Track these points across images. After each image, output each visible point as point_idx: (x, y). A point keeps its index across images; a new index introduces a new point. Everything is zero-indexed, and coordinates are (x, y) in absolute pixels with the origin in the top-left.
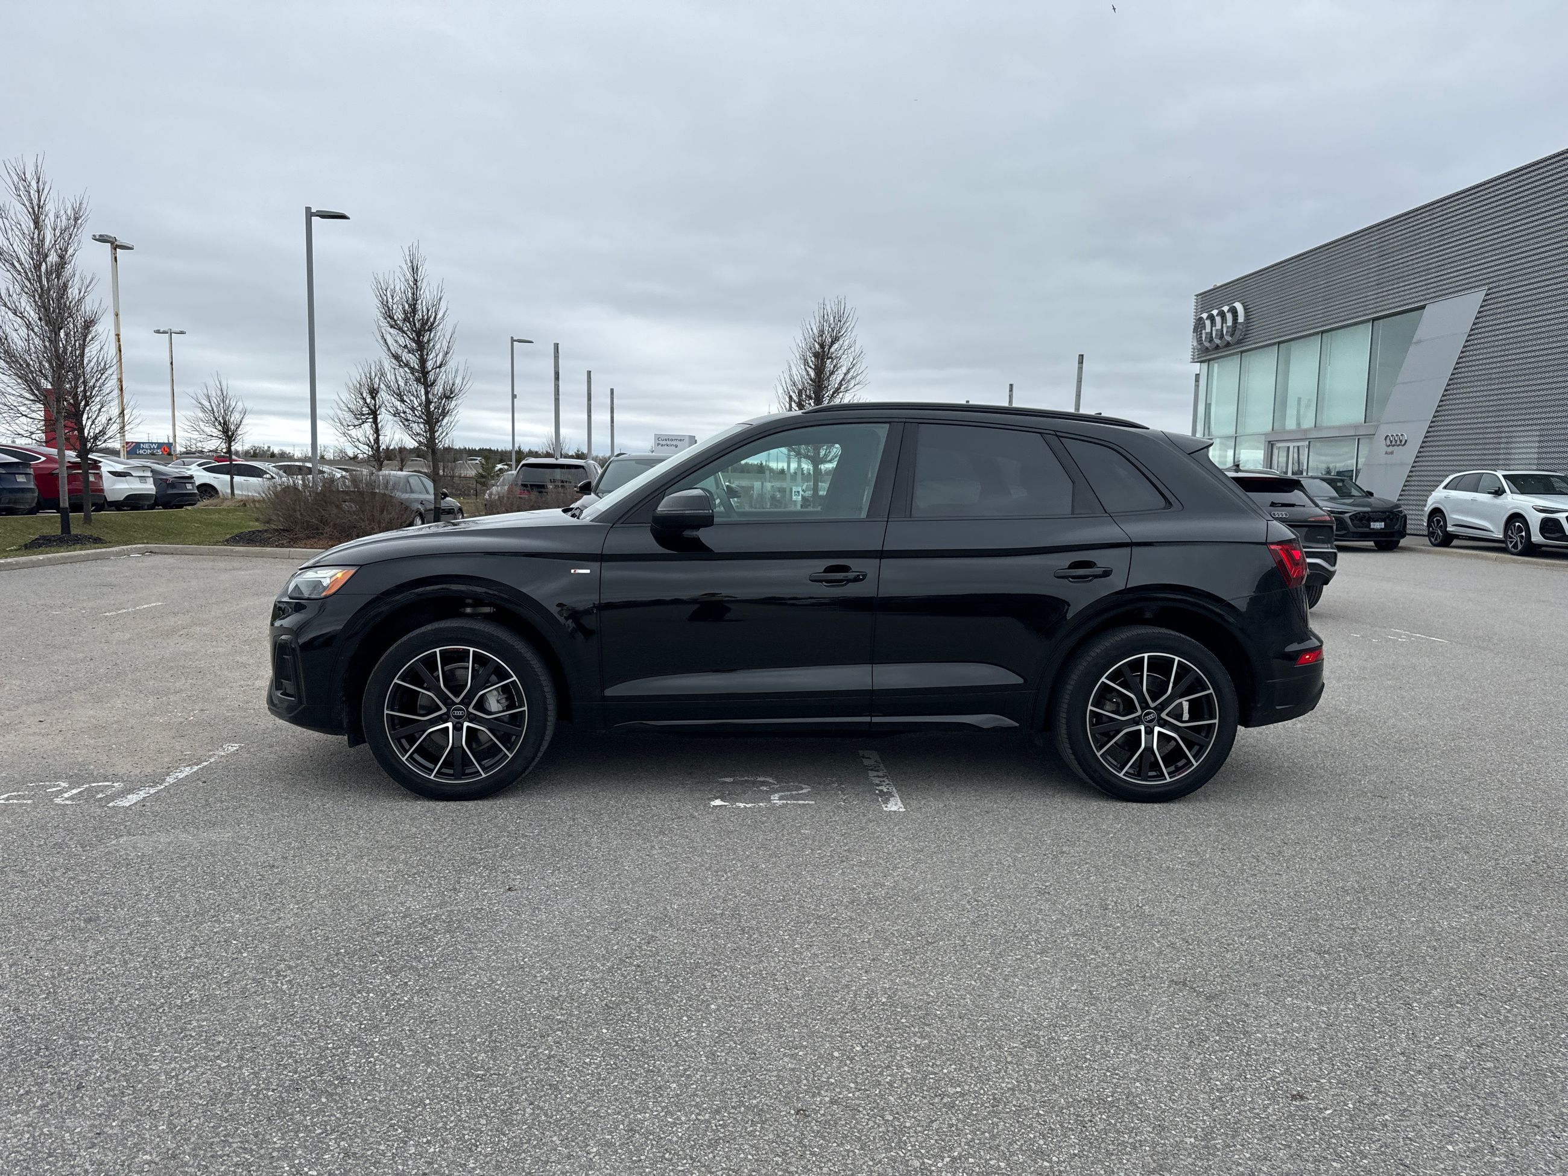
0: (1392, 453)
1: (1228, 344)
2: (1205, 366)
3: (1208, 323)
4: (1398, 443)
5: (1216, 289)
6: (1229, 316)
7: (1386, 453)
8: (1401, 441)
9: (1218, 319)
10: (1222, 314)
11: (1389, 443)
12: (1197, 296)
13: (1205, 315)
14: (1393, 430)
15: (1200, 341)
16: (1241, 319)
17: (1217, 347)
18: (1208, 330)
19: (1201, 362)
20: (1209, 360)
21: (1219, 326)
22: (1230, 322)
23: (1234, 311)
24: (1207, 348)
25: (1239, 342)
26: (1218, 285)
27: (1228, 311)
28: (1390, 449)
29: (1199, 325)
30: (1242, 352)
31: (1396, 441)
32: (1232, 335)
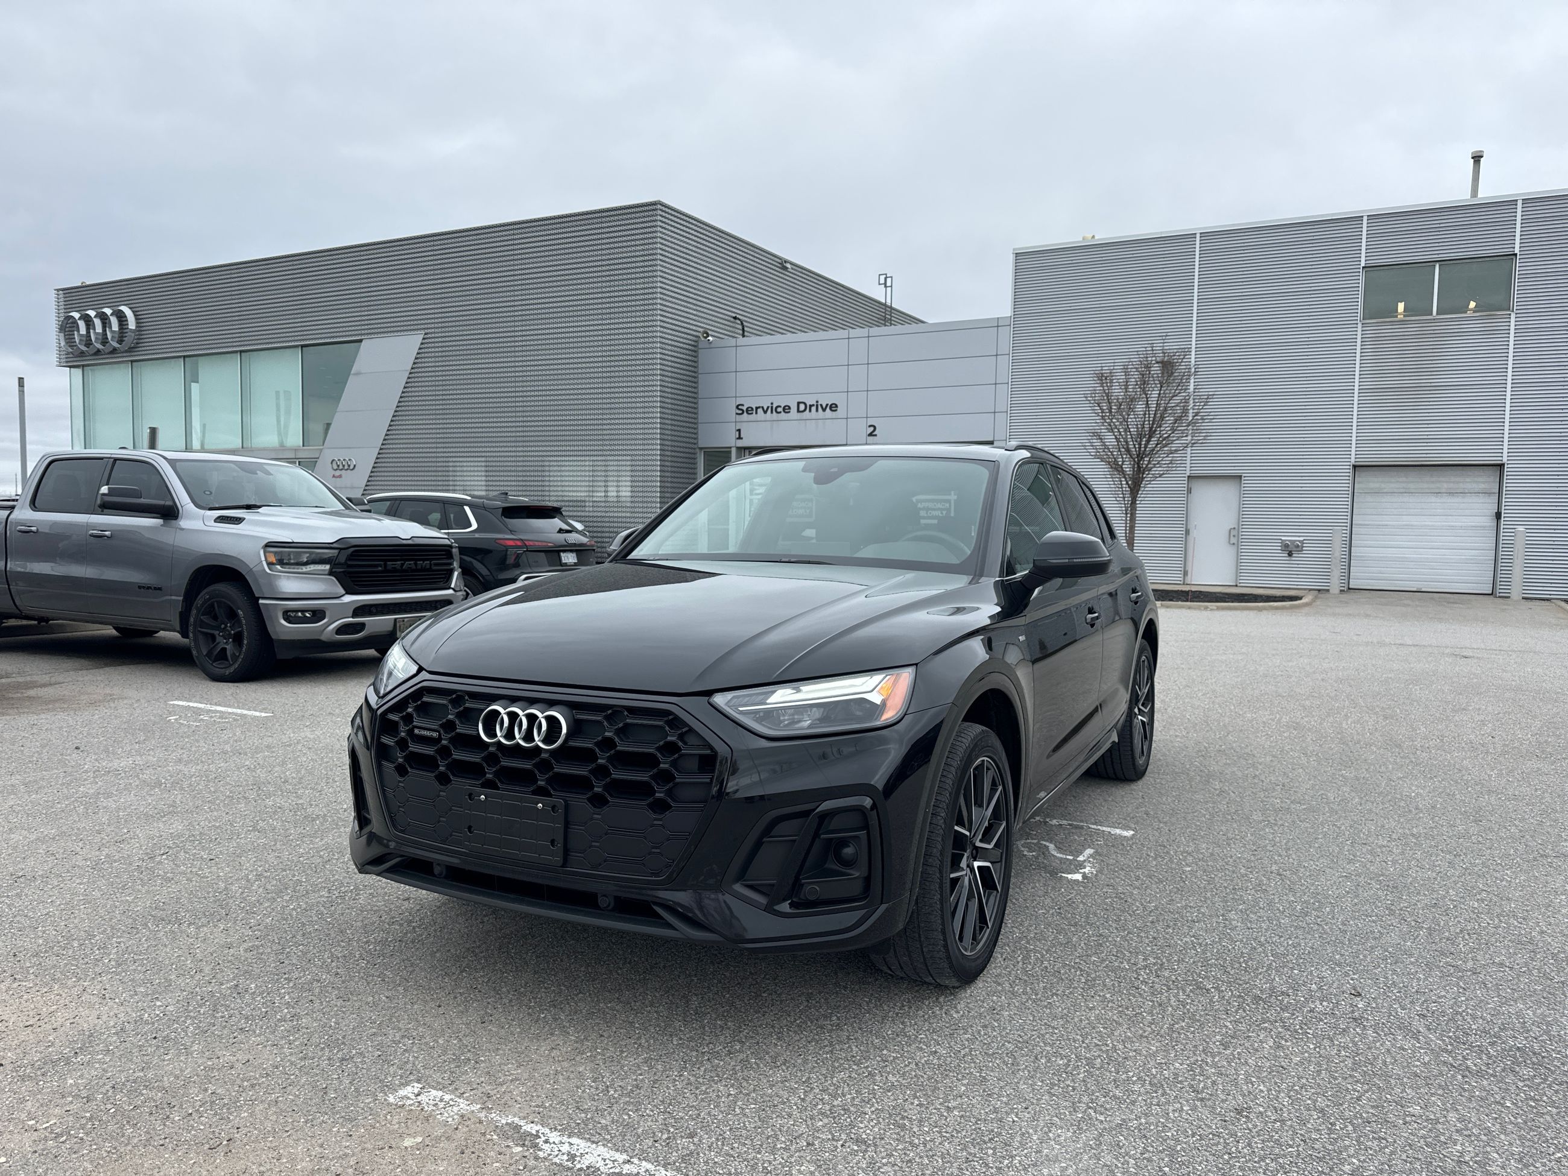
0: (340, 476)
1: (114, 351)
2: (78, 372)
3: (82, 325)
4: (346, 467)
5: (84, 287)
6: (114, 321)
7: (334, 476)
8: (349, 466)
9: (98, 323)
10: (104, 318)
11: (335, 467)
12: (58, 290)
13: (76, 315)
14: (340, 455)
15: (70, 340)
16: (132, 325)
17: (98, 352)
18: (83, 331)
19: (70, 367)
20: (83, 366)
21: (99, 329)
22: (115, 327)
23: (121, 317)
24: (82, 352)
25: (131, 350)
26: (88, 283)
27: (112, 314)
28: (338, 473)
29: (67, 327)
30: (132, 361)
31: (344, 466)
32: (120, 342)
